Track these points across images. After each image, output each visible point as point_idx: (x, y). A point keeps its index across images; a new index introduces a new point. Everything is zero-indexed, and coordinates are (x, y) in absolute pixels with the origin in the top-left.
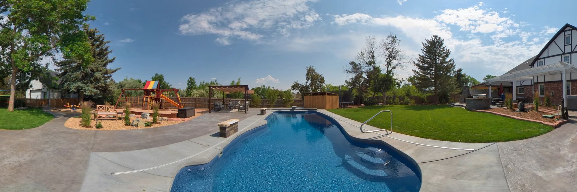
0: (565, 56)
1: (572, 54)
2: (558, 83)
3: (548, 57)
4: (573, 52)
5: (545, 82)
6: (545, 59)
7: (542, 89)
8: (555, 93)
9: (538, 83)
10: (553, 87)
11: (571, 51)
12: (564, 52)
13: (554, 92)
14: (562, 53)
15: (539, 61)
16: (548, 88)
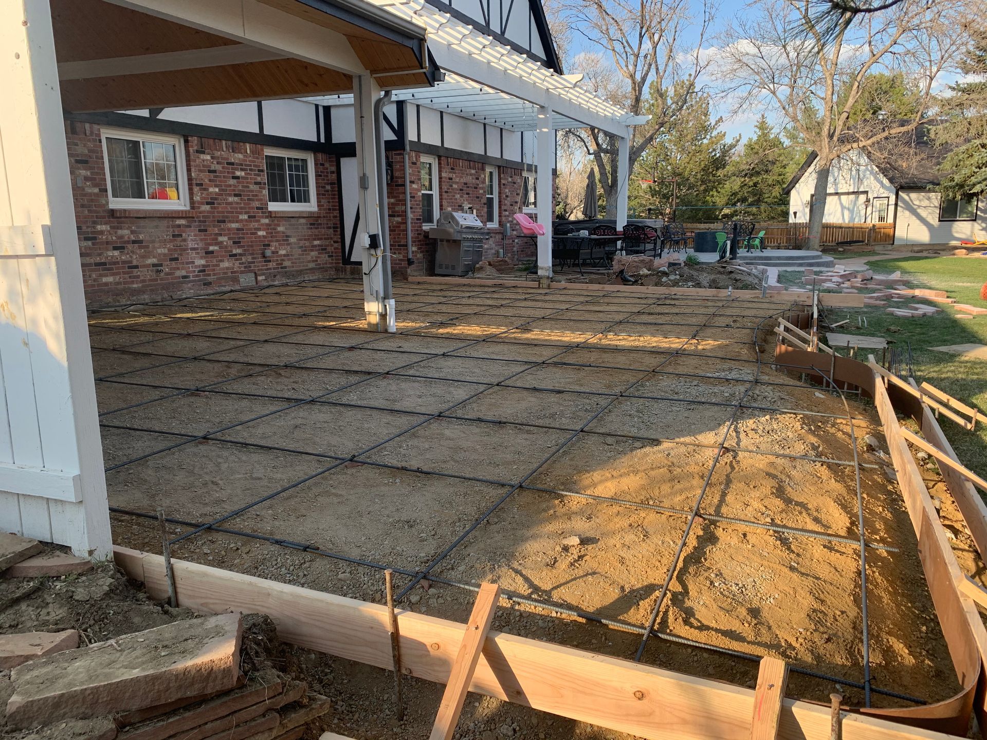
5: (442, 151)
10: (465, 180)
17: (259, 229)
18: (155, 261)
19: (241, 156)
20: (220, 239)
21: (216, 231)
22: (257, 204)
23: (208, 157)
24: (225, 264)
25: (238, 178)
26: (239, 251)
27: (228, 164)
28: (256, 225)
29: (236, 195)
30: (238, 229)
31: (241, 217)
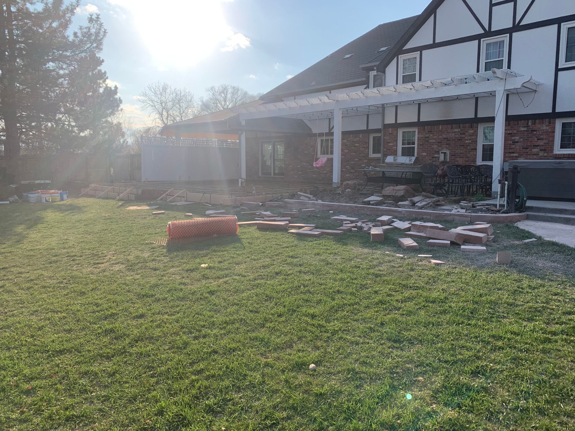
0: (488, 42)
1: (514, 34)
2: (461, 125)
3: (434, 45)
4: (517, 27)
5: (419, 124)
6: (424, 52)
7: (409, 144)
8: (451, 155)
9: (397, 126)
10: (445, 136)
11: (510, 25)
12: (487, 29)
13: (448, 152)
14: (483, 32)
15: (402, 57)
16: (431, 141)
17: (363, 164)
18: (326, 172)
19: (358, 139)
20: (347, 167)
21: (346, 164)
22: (363, 155)
23: (346, 141)
24: (348, 175)
25: (356, 146)
26: (353, 171)
27: (353, 142)
28: (362, 162)
29: (354, 152)
30: (354, 164)
31: (355, 160)
